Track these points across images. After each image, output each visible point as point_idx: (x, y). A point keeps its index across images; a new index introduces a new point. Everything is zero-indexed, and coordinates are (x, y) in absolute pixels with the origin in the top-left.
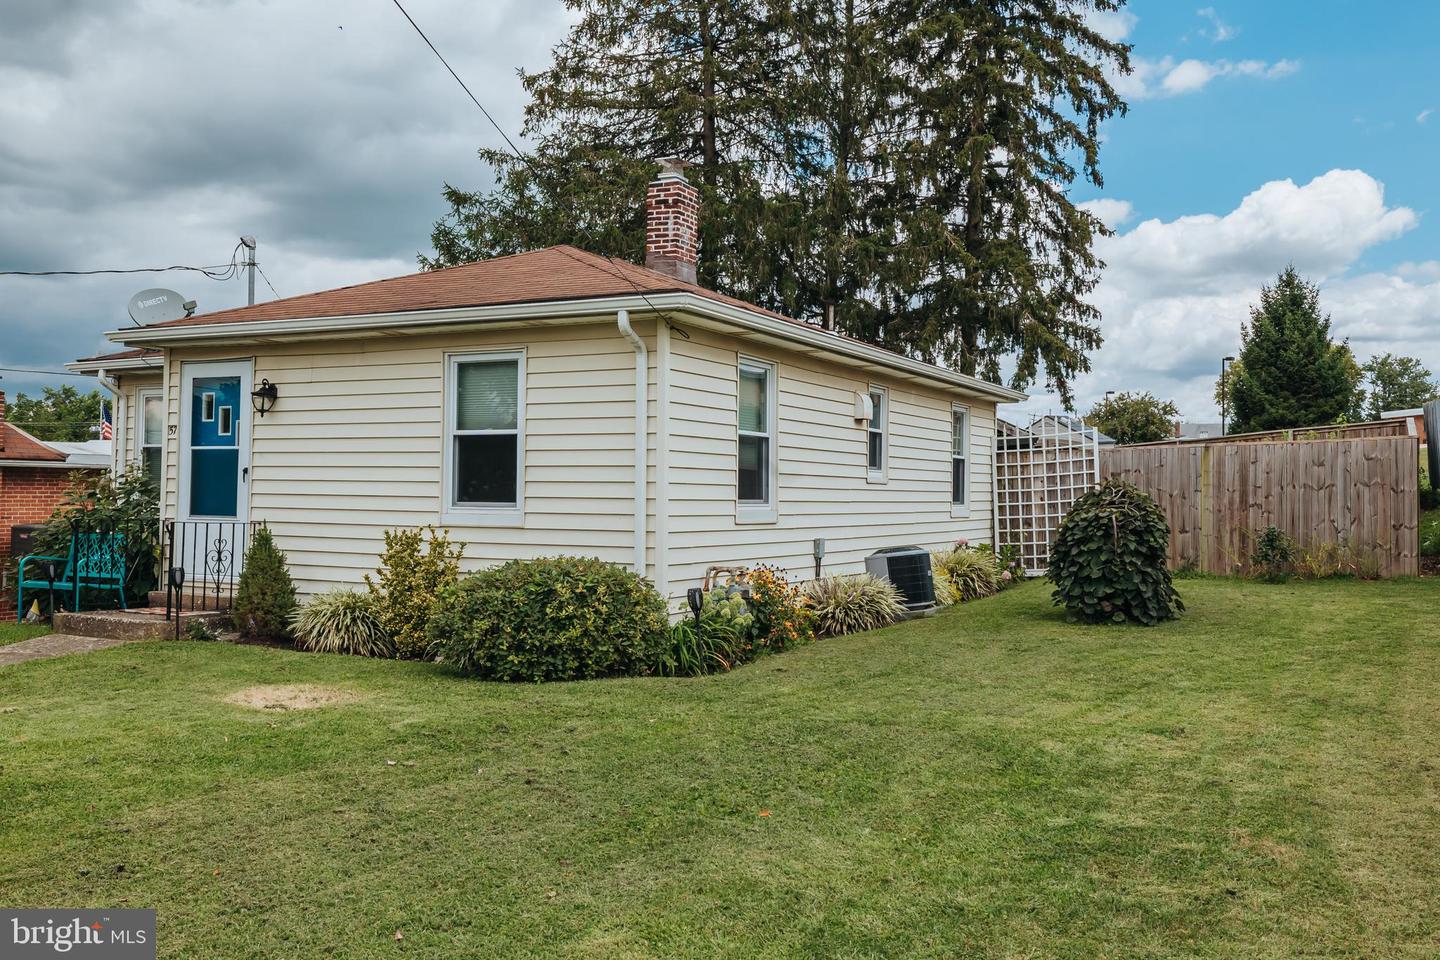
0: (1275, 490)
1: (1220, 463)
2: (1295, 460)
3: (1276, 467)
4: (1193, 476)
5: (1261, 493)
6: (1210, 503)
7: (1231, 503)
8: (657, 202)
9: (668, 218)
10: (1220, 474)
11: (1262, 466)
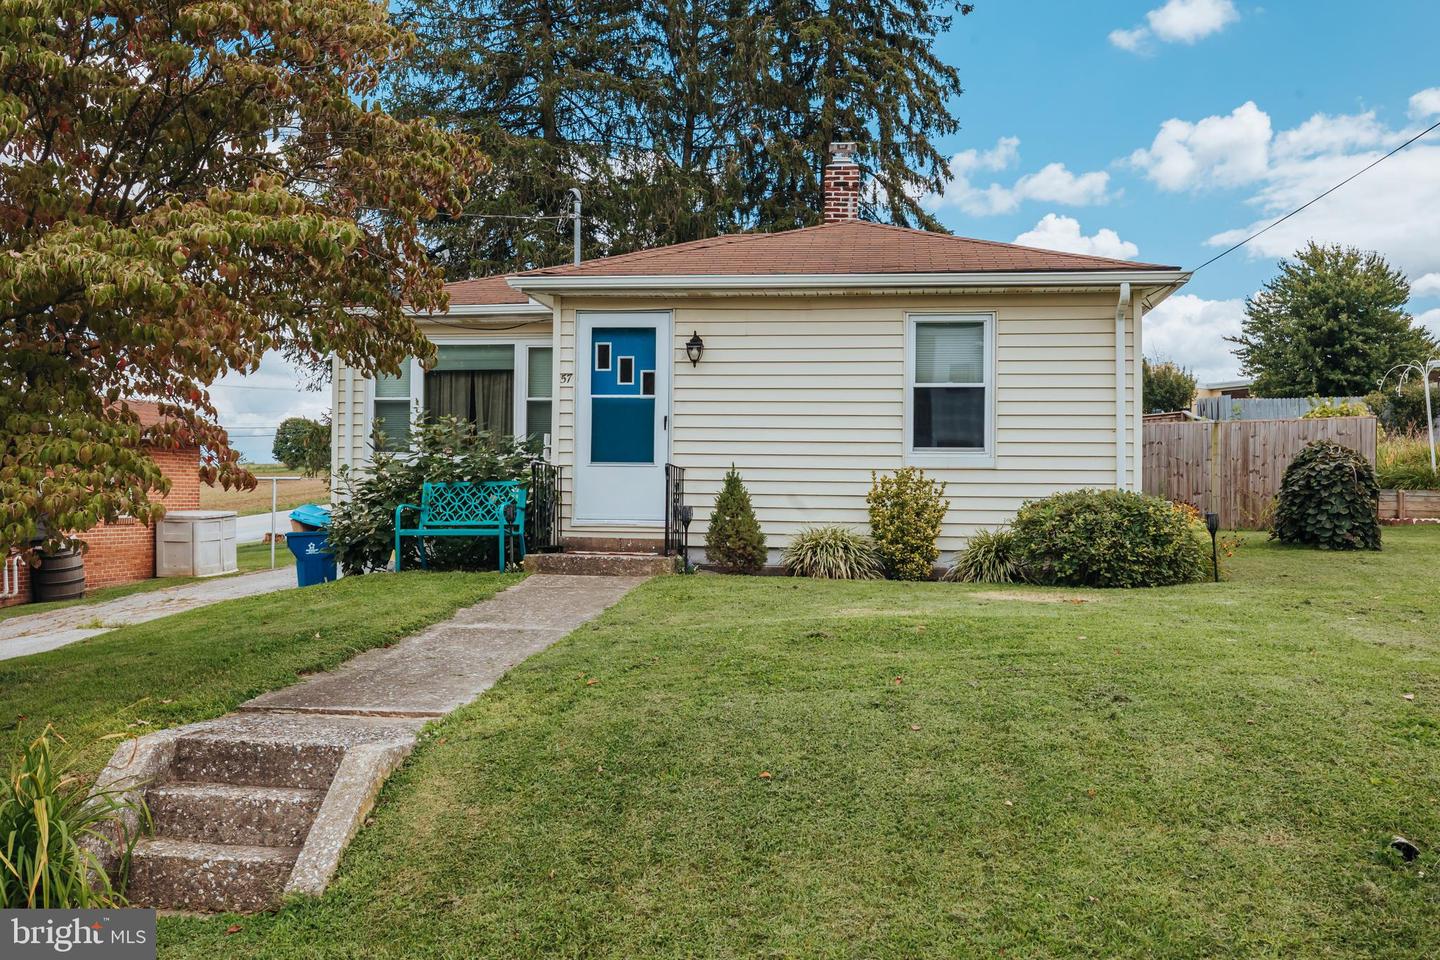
0: (1270, 459)
1: (1227, 436)
2: (1286, 434)
3: (1271, 440)
4: (1205, 447)
5: (1259, 462)
6: (1218, 470)
7: (1235, 470)
8: (836, 184)
9: (847, 200)
10: (1226, 445)
11: (1259, 439)
